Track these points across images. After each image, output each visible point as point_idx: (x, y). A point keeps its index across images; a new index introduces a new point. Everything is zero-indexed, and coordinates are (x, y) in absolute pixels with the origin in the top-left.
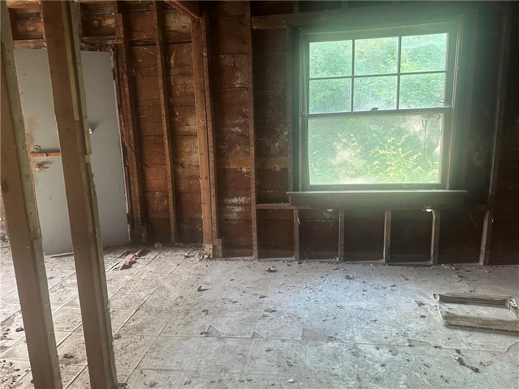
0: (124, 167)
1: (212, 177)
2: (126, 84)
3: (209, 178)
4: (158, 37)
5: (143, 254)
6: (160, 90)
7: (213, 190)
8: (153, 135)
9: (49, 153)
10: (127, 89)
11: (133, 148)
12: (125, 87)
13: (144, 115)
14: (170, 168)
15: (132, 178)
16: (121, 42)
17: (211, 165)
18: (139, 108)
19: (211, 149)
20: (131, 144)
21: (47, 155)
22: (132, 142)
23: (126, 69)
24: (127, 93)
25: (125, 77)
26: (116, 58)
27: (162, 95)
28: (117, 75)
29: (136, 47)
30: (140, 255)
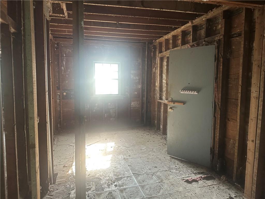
0: (213, 117)
1: (258, 142)
2: (221, 64)
3: (255, 142)
4: (244, 29)
5: (207, 178)
6: (241, 67)
7: (257, 154)
8: (235, 98)
9: (175, 103)
10: (221, 67)
11: (220, 105)
12: (220, 66)
13: (231, 84)
14: (239, 125)
15: (216, 125)
16: (222, 37)
17: (258, 131)
18: (229, 80)
19: (260, 117)
20: (219, 103)
21: (174, 103)
22: (220, 102)
23: (222, 54)
24: (221, 70)
25: (221, 59)
26: (218, 48)
27: (241, 71)
28: (217, 59)
29: (233, 38)
30: (204, 178)
